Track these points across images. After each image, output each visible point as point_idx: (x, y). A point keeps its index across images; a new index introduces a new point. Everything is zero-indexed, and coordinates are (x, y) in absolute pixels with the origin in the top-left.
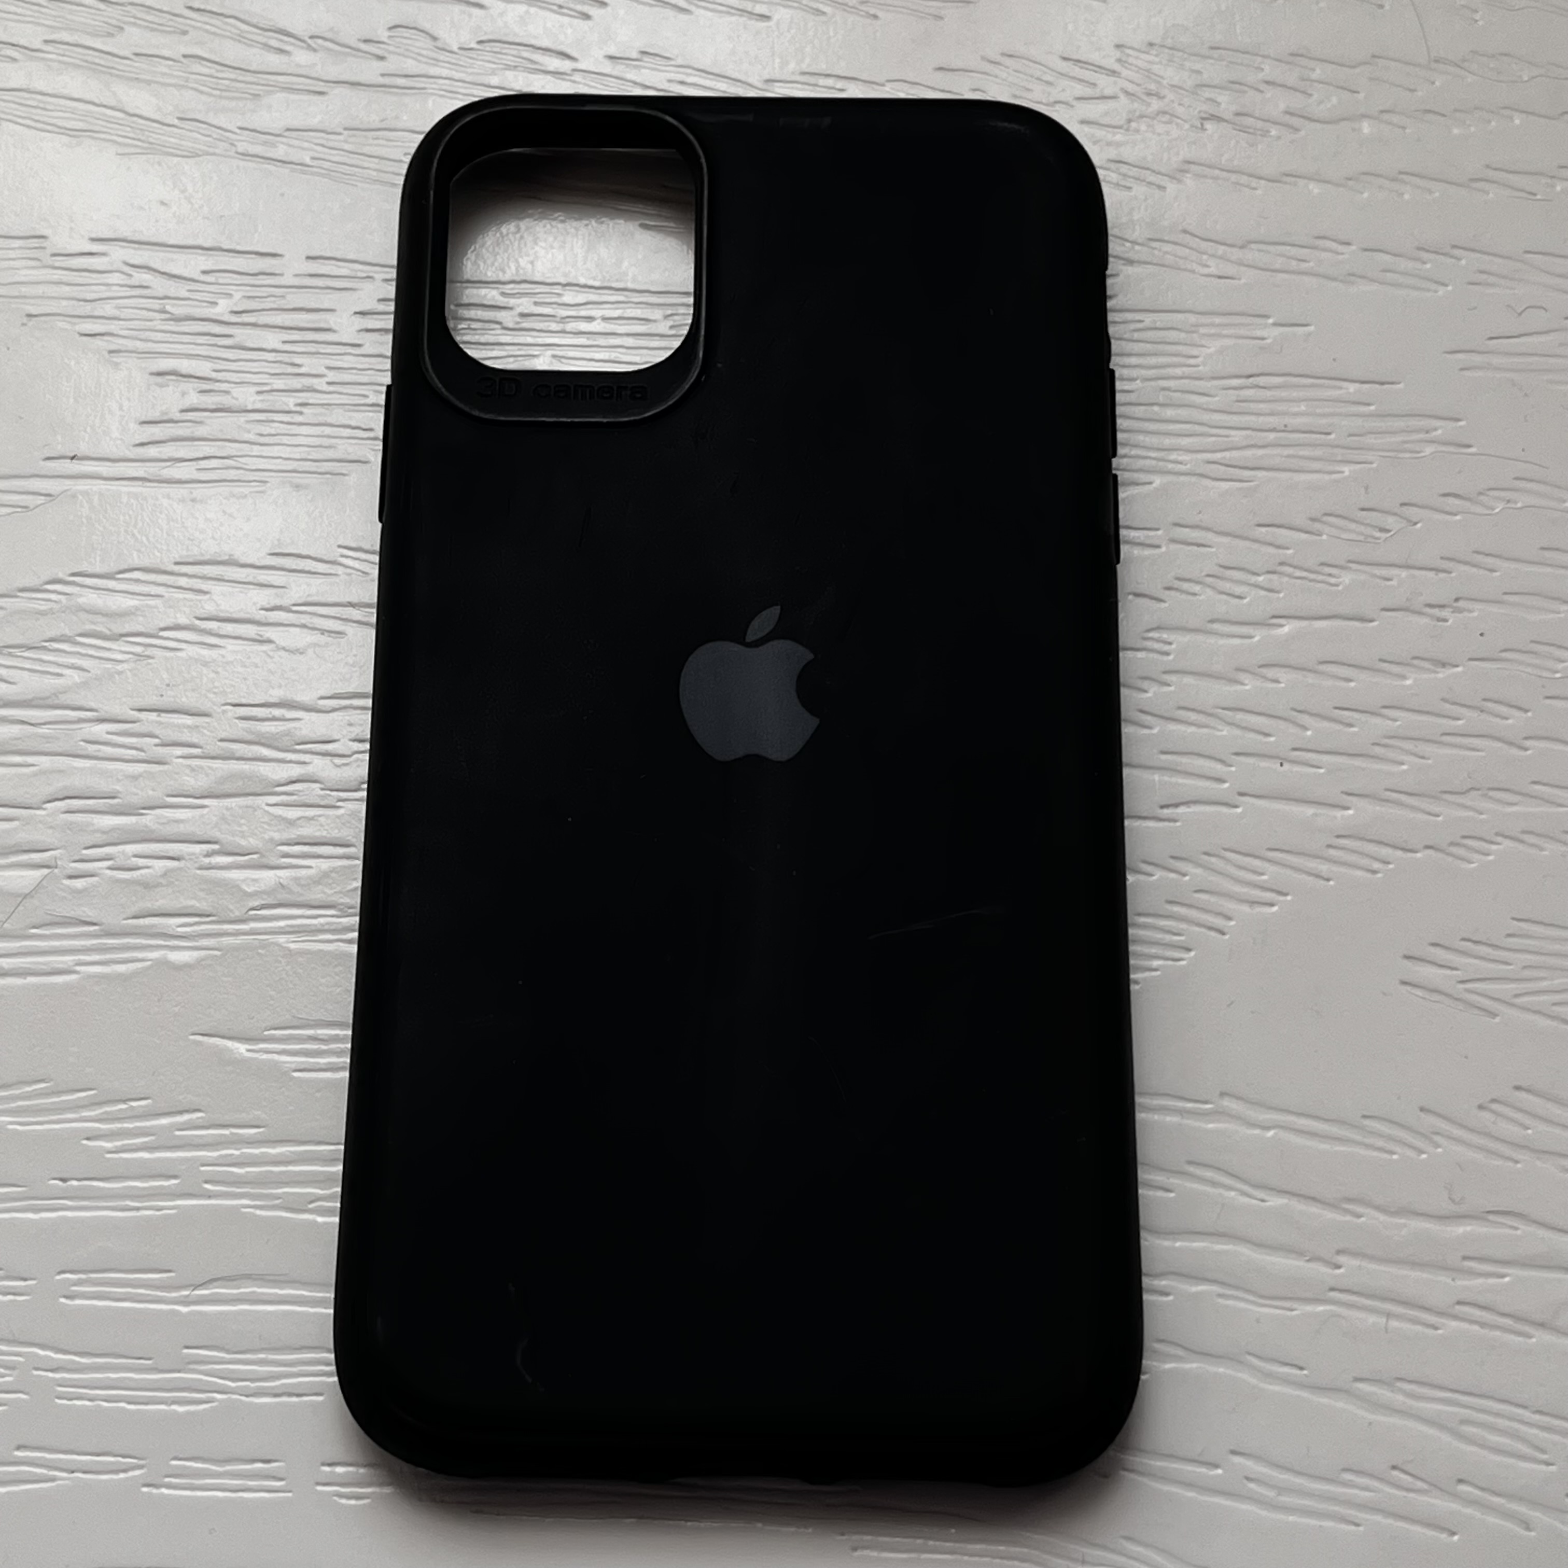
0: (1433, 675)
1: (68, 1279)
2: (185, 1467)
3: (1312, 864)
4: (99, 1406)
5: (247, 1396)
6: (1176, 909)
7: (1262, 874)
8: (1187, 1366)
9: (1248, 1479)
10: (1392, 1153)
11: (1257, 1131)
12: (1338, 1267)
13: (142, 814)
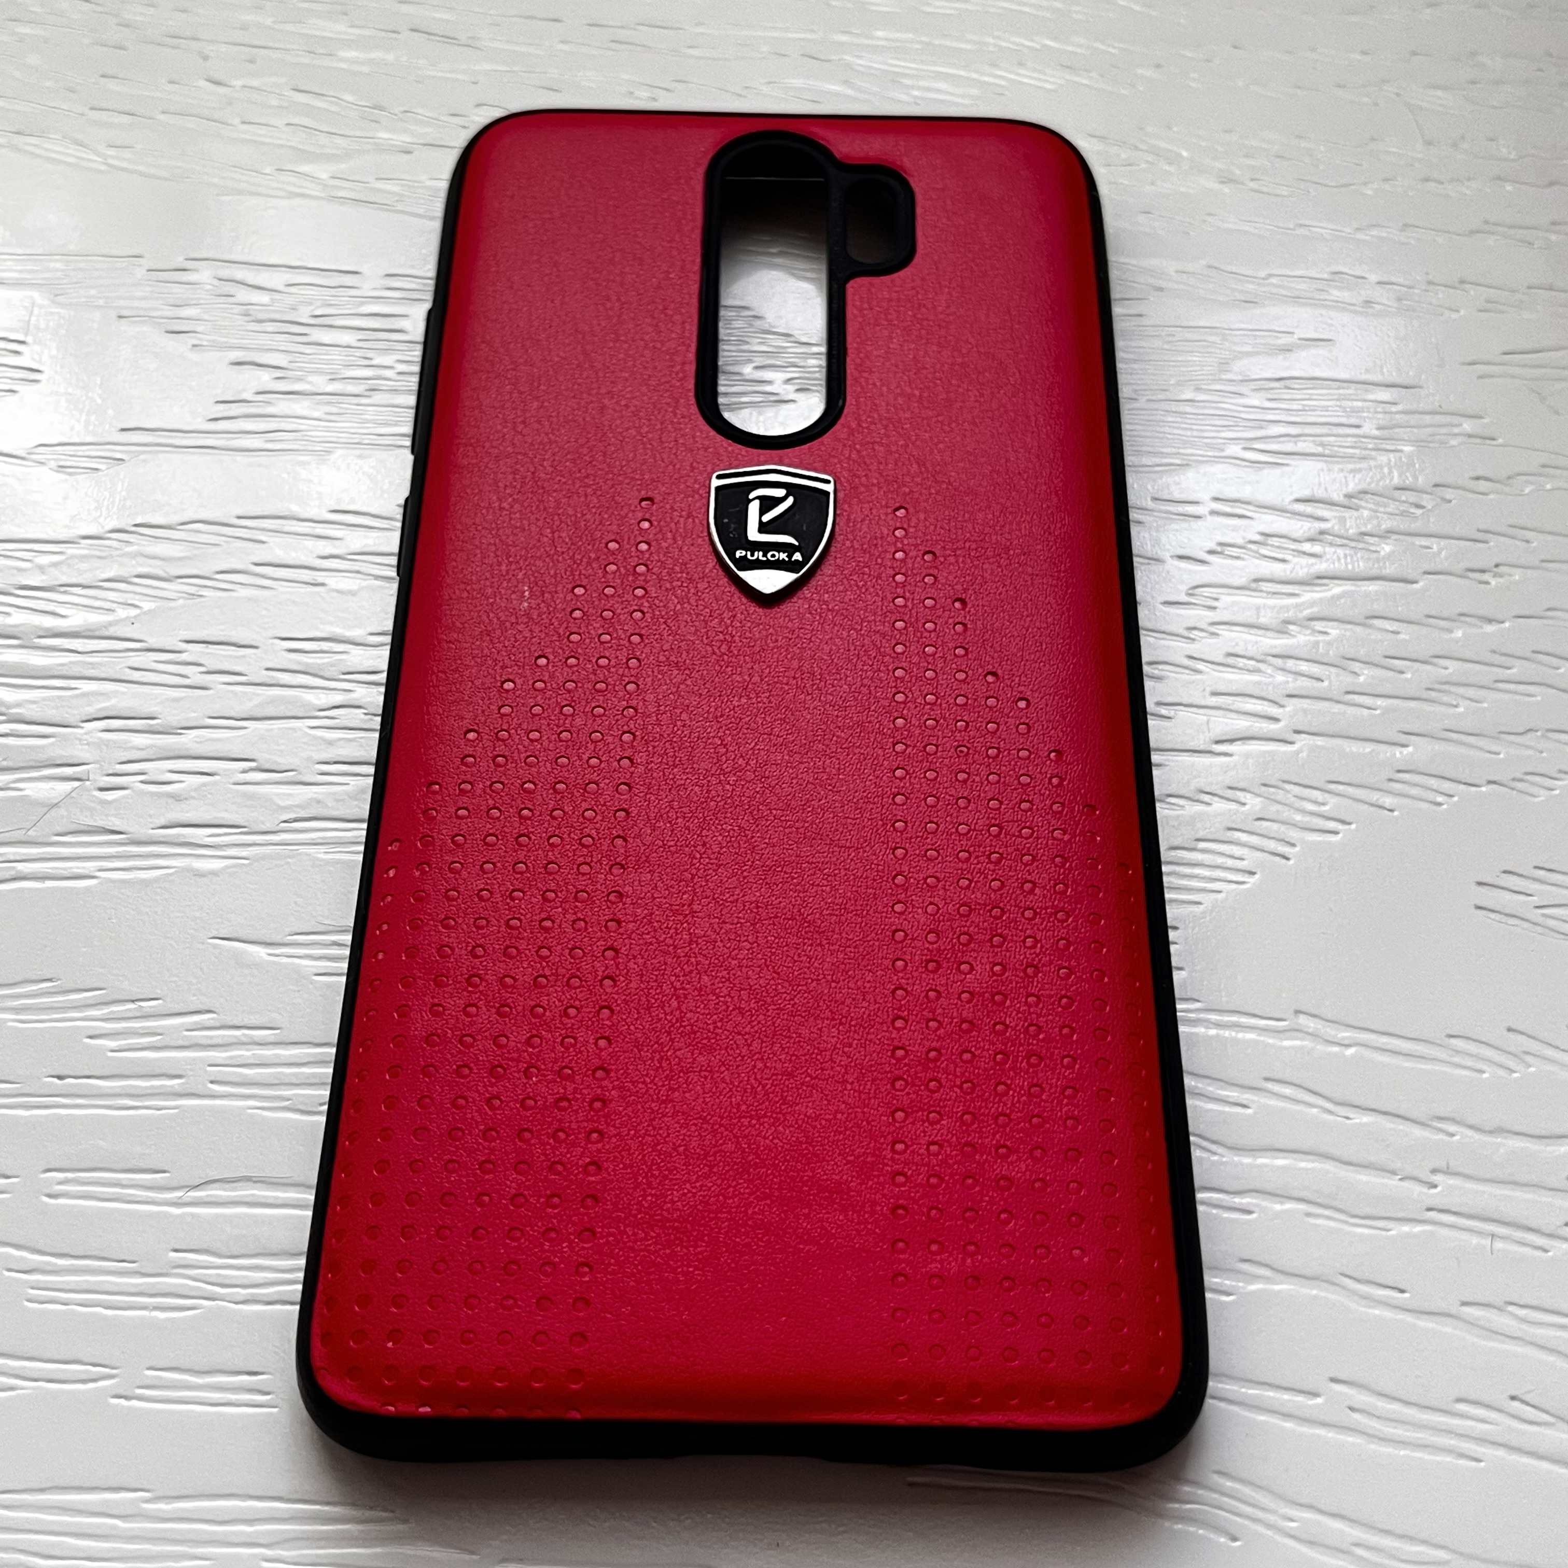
0: (1480, 631)
1: (52, 1178)
2: (160, 1378)
3: (1375, 797)
4: (73, 1310)
5: (236, 1303)
6: (1238, 835)
7: (1323, 804)
8: (1277, 1288)
9: (1351, 1409)
10: (1484, 1072)
11: (1336, 1049)
12: (1435, 1186)
13: (181, 734)
